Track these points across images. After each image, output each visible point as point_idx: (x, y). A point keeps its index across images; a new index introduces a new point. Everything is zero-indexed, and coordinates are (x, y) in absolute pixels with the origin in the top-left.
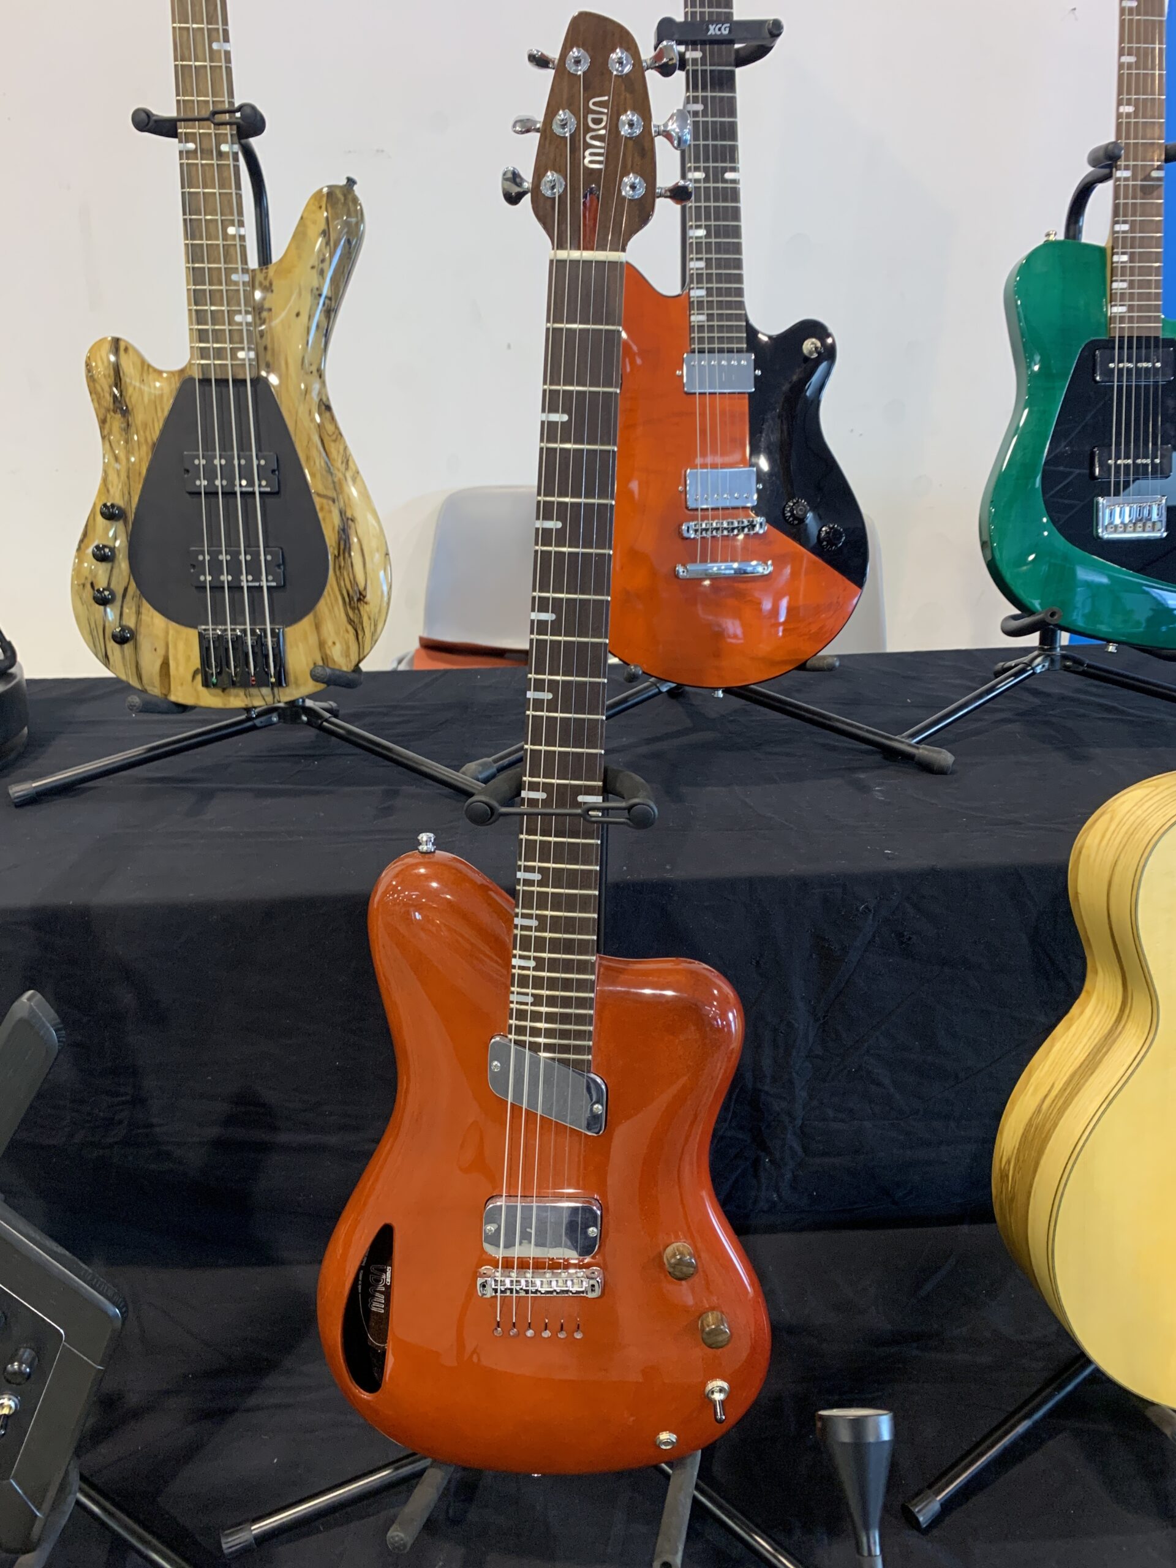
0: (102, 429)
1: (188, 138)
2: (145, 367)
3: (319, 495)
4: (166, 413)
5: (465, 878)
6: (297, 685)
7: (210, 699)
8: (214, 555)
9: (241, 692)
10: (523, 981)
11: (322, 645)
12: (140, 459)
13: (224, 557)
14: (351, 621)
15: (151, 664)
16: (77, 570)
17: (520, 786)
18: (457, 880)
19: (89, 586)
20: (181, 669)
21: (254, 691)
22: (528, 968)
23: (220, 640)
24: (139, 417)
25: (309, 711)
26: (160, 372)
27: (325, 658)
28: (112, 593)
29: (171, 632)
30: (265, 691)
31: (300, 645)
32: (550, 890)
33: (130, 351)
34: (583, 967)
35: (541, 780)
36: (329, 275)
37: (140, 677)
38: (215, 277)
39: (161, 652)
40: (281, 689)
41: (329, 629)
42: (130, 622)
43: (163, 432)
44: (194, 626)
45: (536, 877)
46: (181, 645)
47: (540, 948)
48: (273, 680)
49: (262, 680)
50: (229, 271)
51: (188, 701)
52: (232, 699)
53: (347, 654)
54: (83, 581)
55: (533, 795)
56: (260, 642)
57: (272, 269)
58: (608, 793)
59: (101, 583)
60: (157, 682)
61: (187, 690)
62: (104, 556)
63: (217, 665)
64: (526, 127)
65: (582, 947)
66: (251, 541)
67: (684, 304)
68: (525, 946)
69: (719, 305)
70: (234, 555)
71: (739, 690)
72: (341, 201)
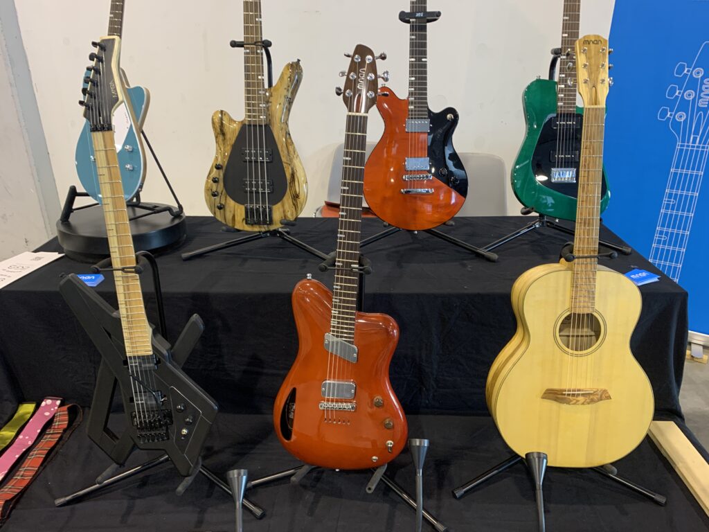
1: (247, 48)
2: (231, 120)
3: (285, 163)
4: (237, 135)
5: (320, 287)
6: (276, 224)
7: (248, 228)
8: (251, 181)
9: (258, 226)
10: (335, 317)
11: (284, 211)
12: (229, 149)
13: (254, 182)
14: (294, 204)
15: (229, 216)
16: (206, 184)
17: (335, 261)
18: (318, 288)
19: (210, 190)
20: (239, 218)
21: (262, 226)
22: (336, 314)
23: (252, 209)
24: (228, 136)
25: (280, 232)
26: (235, 122)
27: (285, 216)
28: (218, 193)
29: (237, 207)
30: (265, 226)
31: (277, 211)
32: (343, 291)
33: (226, 114)
34: (352, 314)
35: (341, 260)
36: (290, 91)
37: (225, 219)
38: (254, 92)
39: (233, 212)
40: (271, 225)
41: (287, 206)
42: (223, 202)
43: (235, 141)
44: (243, 204)
45: (339, 287)
46: (239, 211)
47: (339, 308)
48: (268, 222)
49: (265, 223)
50: (258, 90)
51: (241, 229)
52: (255, 228)
53: (292, 215)
54: (208, 188)
55: (339, 264)
56: (264, 210)
57: (272, 88)
58: (360, 264)
59: (214, 189)
60: (231, 222)
61: (240, 225)
62: (215, 181)
63: (250, 216)
64: (343, 74)
65: (352, 308)
66: (263, 177)
67: (407, 102)
68: (335, 307)
69: (419, 103)
70: (257, 182)
71: (424, 231)
72: (295, 67)
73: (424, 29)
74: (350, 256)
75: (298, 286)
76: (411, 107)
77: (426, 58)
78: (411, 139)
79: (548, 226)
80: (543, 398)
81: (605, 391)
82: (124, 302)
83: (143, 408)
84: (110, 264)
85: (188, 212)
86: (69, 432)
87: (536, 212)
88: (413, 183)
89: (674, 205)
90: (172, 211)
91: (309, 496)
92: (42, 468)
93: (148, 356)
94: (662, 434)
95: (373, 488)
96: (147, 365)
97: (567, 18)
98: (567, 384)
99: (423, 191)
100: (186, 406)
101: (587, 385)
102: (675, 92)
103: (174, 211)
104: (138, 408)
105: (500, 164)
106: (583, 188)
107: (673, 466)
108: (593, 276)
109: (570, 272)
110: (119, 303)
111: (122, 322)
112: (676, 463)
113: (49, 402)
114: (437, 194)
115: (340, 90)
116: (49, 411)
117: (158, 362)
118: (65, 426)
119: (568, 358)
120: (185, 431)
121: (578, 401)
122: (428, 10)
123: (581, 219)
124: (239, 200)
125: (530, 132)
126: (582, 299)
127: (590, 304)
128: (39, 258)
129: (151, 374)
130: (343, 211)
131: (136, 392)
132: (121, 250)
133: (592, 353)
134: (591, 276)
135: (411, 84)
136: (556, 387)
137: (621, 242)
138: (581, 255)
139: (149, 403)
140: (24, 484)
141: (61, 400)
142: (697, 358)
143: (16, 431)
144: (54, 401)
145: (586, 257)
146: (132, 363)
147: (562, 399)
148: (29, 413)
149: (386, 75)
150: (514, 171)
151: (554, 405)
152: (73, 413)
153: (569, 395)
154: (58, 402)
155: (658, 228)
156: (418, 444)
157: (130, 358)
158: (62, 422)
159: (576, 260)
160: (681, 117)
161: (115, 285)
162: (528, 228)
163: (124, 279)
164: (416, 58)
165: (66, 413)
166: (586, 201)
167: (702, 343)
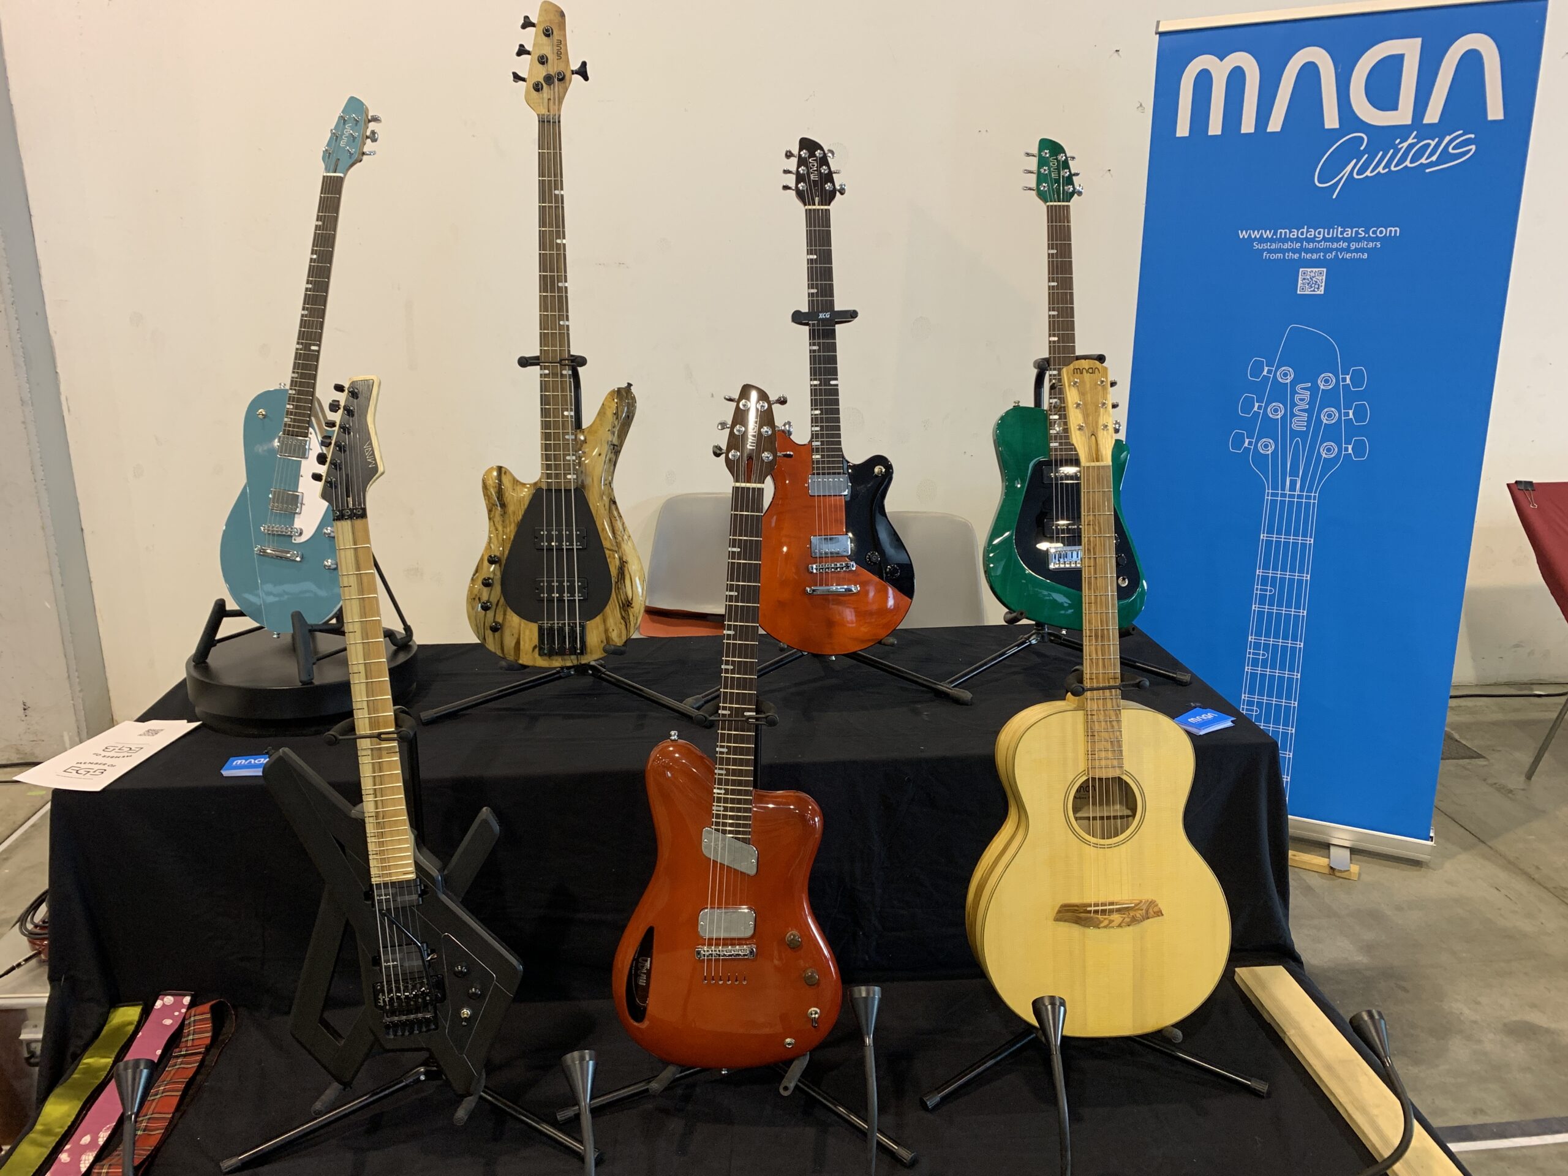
0: (489, 514)
1: (545, 368)
2: (516, 482)
3: (608, 549)
4: (526, 506)
5: (692, 752)
6: (591, 653)
7: (541, 662)
8: (550, 582)
9: (559, 658)
10: (719, 800)
11: (606, 631)
12: (511, 530)
13: (555, 584)
14: (623, 618)
15: (510, 642)
16: (471, 590)
17: (718, 708)
18: (687, 753)
19: (477, 599)
20: (527, 645)
21: (566, 657)
22: (721, 794)
23: (550, 629)
24: (511, 508)
25: (594, 668)
26: (524, 485)
27: (608, 639)
28: (491, 604)
29: (522, 625)
30: (573, 657)
31: (594, 632)
32: (731, 756)
33: (507, 473)
34: (747, 793)
35: (728, 705)
37: (502, 649)
38: (554, 437)
39: (516, 636)
40: (582, 656)
41: (611, 622)
42: (500, 619)
43: (524, 516)
44: (536, 622)
45: (725, 750)
46: (527, 633)
47: (727, 783)
48: (579, 651)
49: (573, 651)
50: (564, 434)
51: (529, 663)
52: (554, 662)
53: (620, 636)
54: (474, 597)
55: (724, 712)
56: (573, 630)
57: (586, 431)
58: (758, 711)
59: (485, 598)
60: (512, 653)
61: (530, 657)
62: (487, 583)
63: (548, 643)
64: (723, 425)
65: (747, 783)
66: (571, 574)
67: (809, 448)
68: (720, 783)
69: (828, 450)
70: (561, 583)
71: (844, 655)
72: (624, 396)
73: (832, 334)
74: (741, 699)
75: (655, 753)
76: (817, 457)
77: (836, 379)
78: (819, 507)
79: (1052, 641)
80: (1056, 920)
81: (1152, 903)
82: (371, 792)
83: (397, 975)
84: (352, 729)
85: (420, 638)
86: (215, 1052)
87: (1027, 618)
88: (823, 578)
89: (1272, 597)
90: (396, 637)
91: (675, 1125)
92: (178, 1115)
93: (408, 881)
94: (1263, 987)
95: (792, 1086)
96: (407, 898)
97: (1055, 313)
98: (1091, 895)
99: (841, 589)
100: (471, 965)
101: (1123, 895)
102: (1254, 406)
103: (399, 637)
104: (389, 976)
105: (965, 530)
106: (1090, 583)
107: (1281, 1035)
108: (1117, 715)
109: (1081, 713)
110: (363, 792)
111: (367, 826)
112: (1286, 1030)
113: (169, 1000)
114: (863, 593)
115: (720, 449)
116: (172, 1017)
117: (423, 893)
118: (208, 1041)
119: (1090, 851)
120: (466, 1012)
121: (1111, 921)
122: (836, 309)
123: (1090, 630)
124: (527, 615)
125: (1009, 491)
126: (1103, 754)
127: (1115, 763)
128: (156, 732)
129: (413, 913)
130: (729, 629)
131: (385, 947)
132: (372, 707)
133: (1124, 842)
134: (1114, 718)
135: (815, 420)
136: (1075, 900)
137: (1176, 665)
138: (1095, 685)
139: (406, 964)
140: (153, 1142)
141: (192, 996)
142: (1340, 871)
143: (113, 1056)
144: (177, 998)
145: (1103, 688)
146: (379, 896)
147: (1086, 919)
148: (130, 1023)
149: (787, 426)
150: (989, 547)
151: (1075, 930)
152: (218, 1017)
153: (1096, 912)
154: (187, 1000)
155: (1251, 638)
156: (864, 994)
157: (378, 886)
158: (200, 1034)
159: (1088, 694)
160: (1267, 447)
161: (358, 764)
162: (1018, 646)
163: (375, 752)
164: (820, 380)
165: (209, 1016)
166: (1096, 602)
167: (1347, 844)
